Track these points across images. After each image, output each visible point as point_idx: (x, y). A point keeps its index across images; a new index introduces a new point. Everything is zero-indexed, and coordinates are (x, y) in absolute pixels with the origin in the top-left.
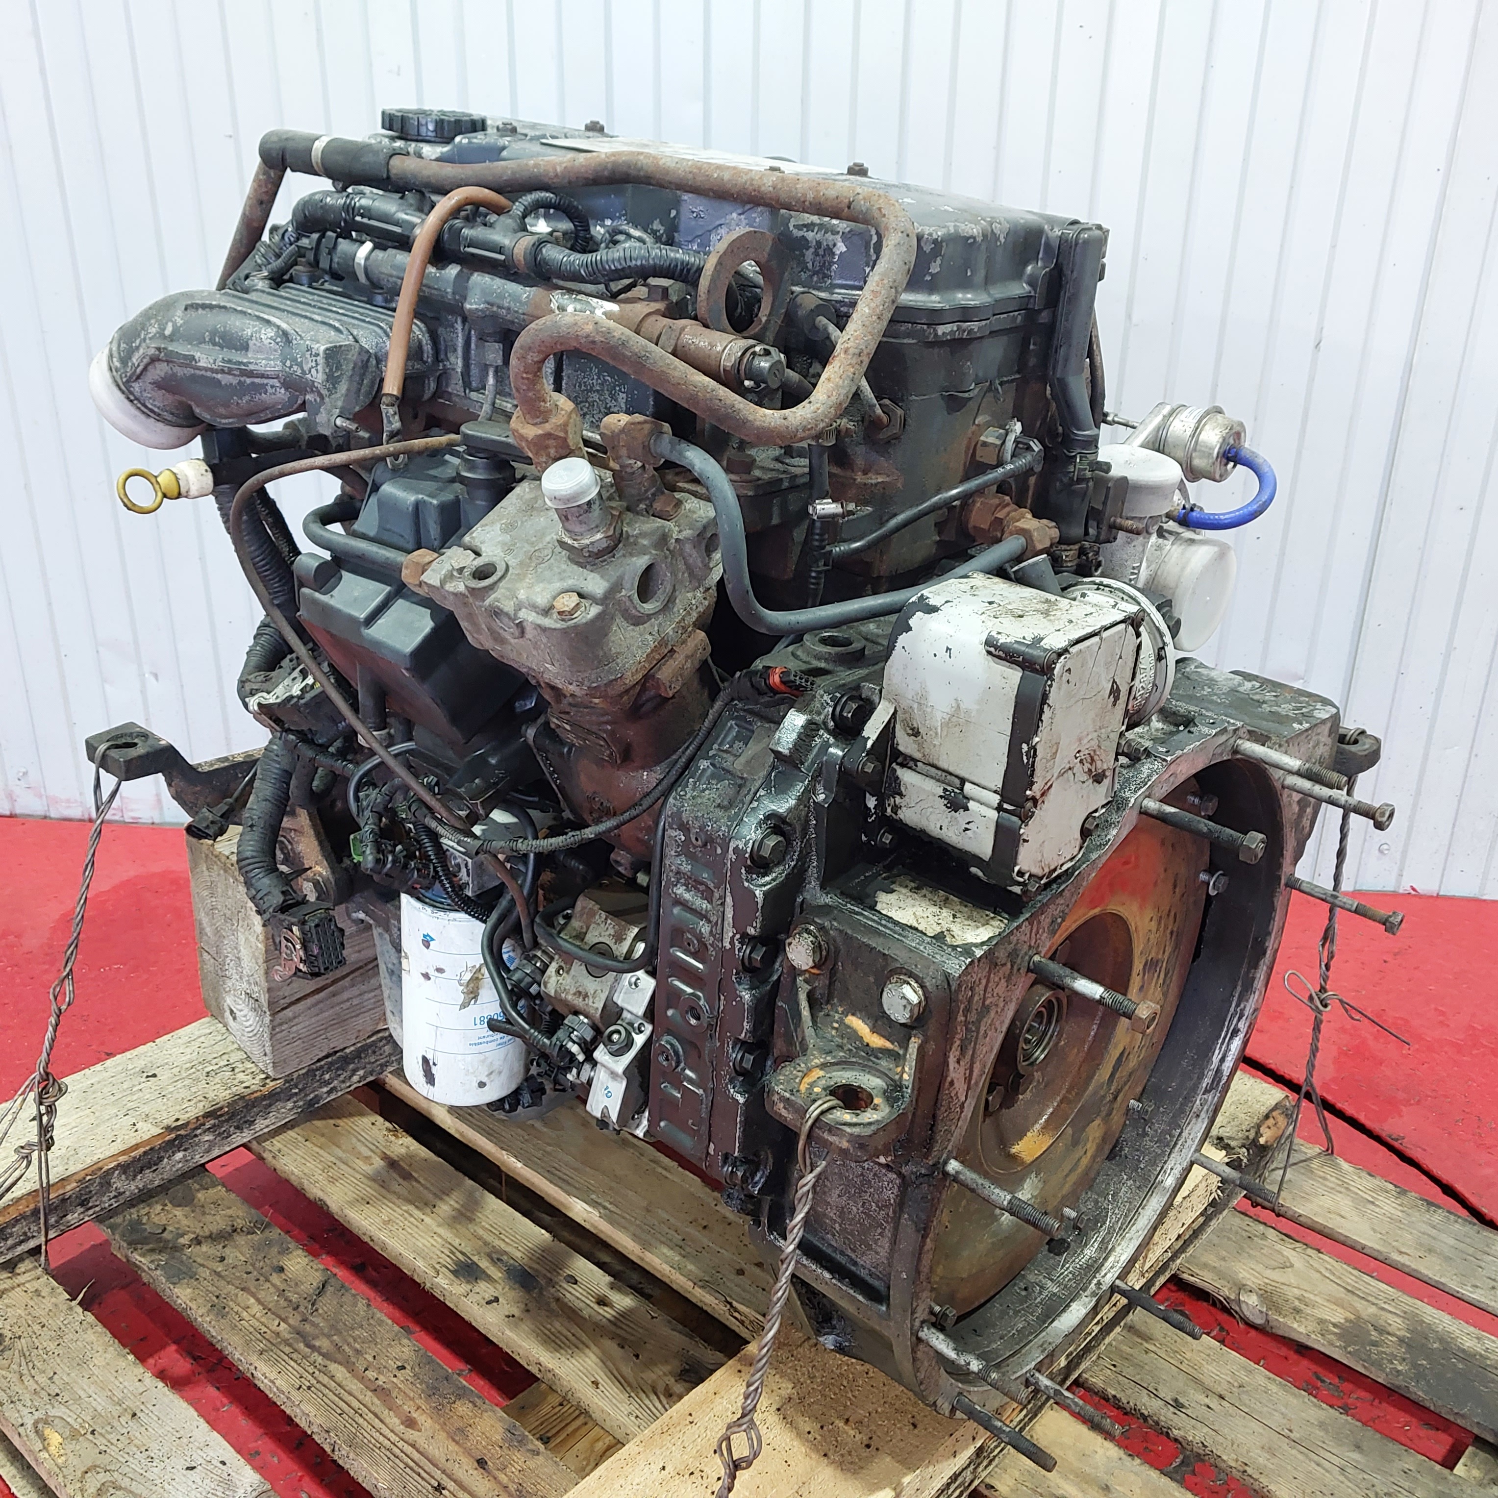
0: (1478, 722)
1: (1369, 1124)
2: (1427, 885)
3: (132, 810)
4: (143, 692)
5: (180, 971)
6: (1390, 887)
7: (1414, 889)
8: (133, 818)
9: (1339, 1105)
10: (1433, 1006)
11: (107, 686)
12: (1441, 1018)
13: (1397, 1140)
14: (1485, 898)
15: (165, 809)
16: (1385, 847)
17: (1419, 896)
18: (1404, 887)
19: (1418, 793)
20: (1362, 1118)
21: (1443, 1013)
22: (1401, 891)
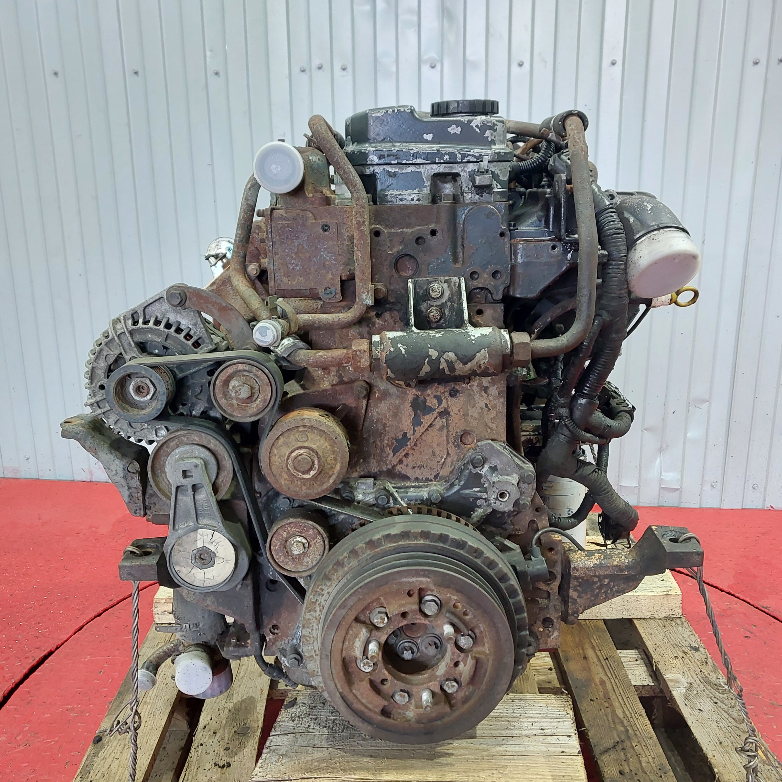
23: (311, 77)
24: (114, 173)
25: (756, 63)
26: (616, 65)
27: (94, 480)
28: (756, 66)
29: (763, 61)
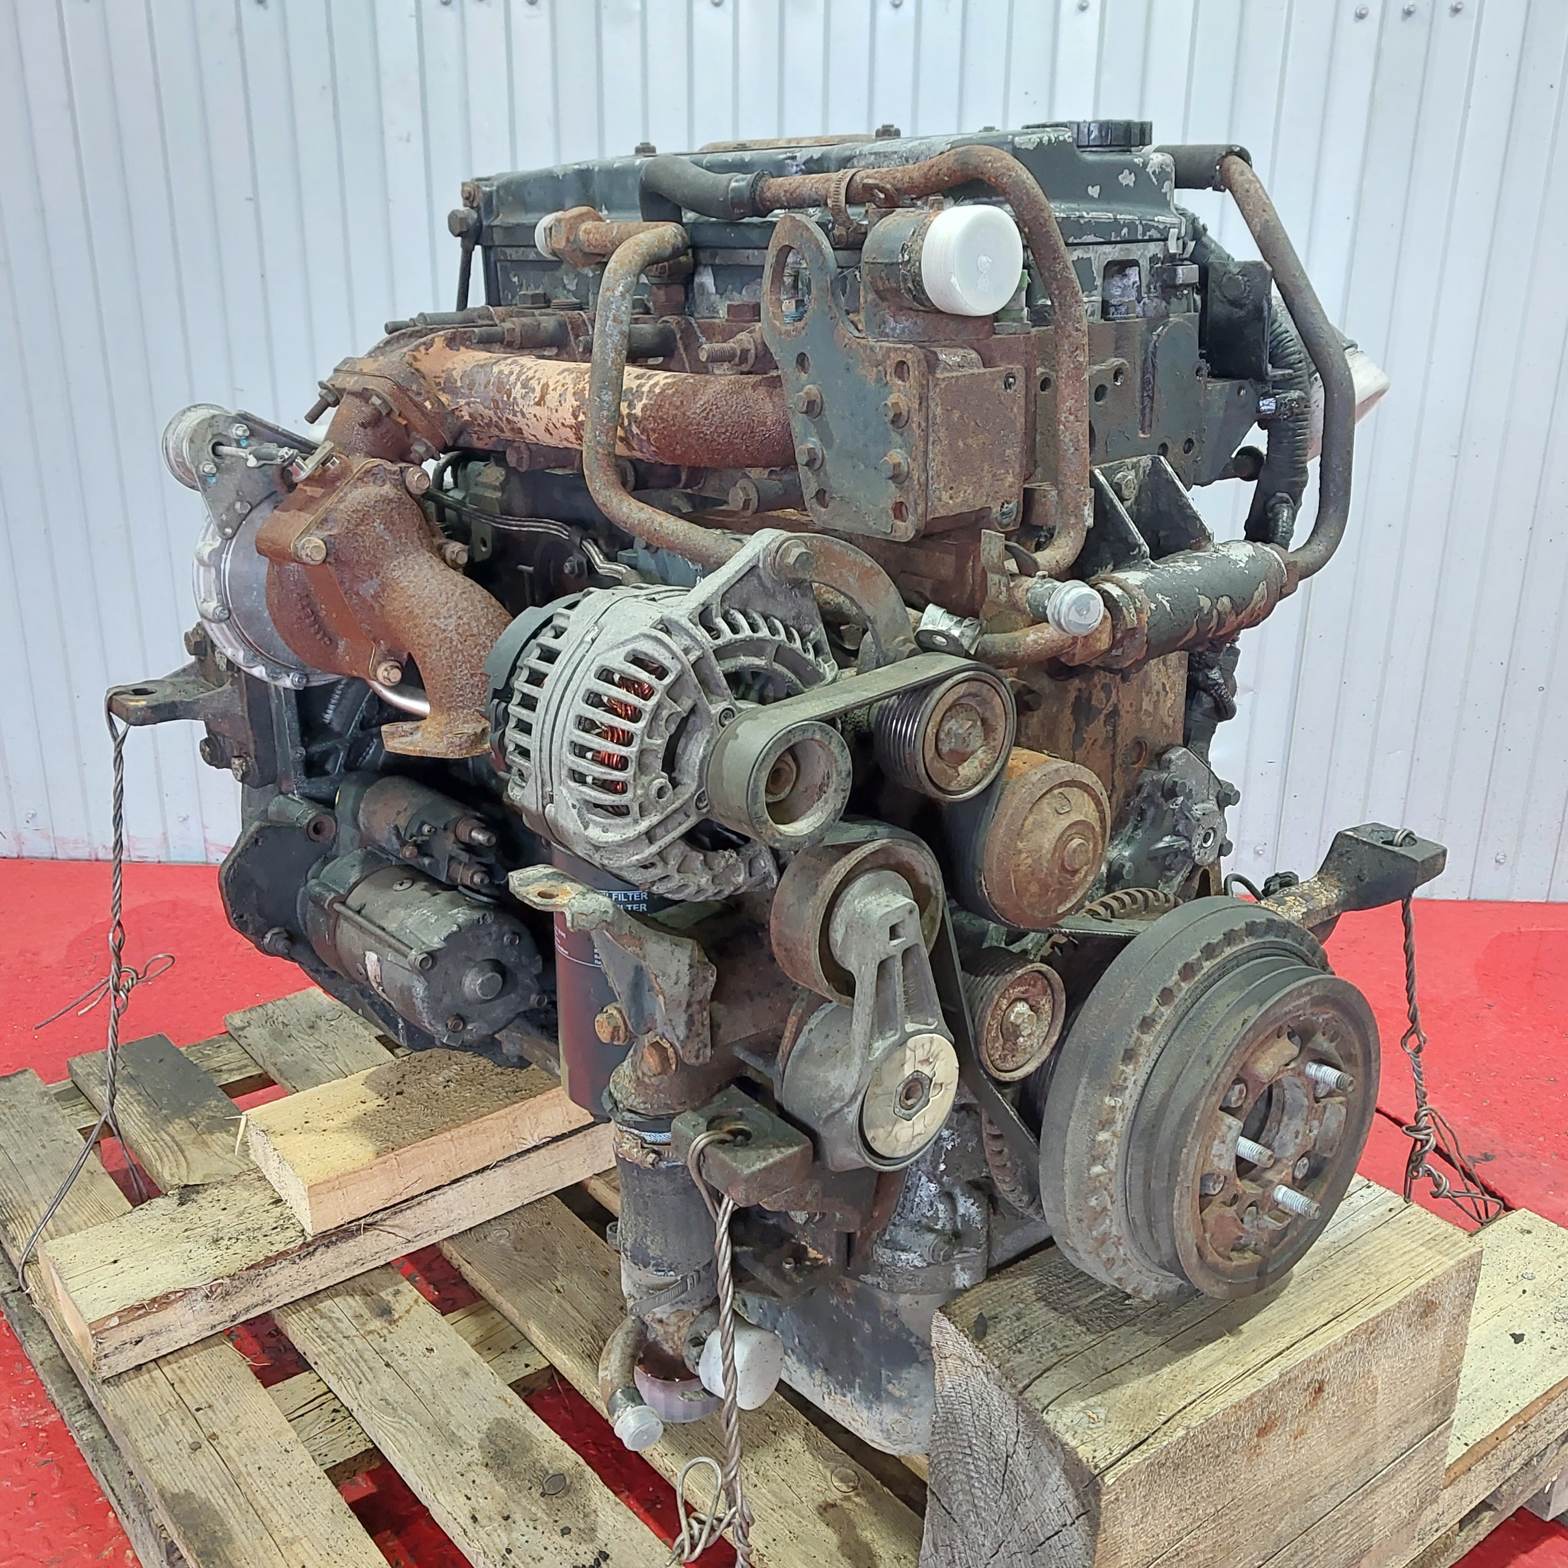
23: (463, 16)
24: (43, 210)
25: (1361, 16)
26: (1088, 10)
27: (25, 854)
28: (1362, 21)
29: (1375, 13)
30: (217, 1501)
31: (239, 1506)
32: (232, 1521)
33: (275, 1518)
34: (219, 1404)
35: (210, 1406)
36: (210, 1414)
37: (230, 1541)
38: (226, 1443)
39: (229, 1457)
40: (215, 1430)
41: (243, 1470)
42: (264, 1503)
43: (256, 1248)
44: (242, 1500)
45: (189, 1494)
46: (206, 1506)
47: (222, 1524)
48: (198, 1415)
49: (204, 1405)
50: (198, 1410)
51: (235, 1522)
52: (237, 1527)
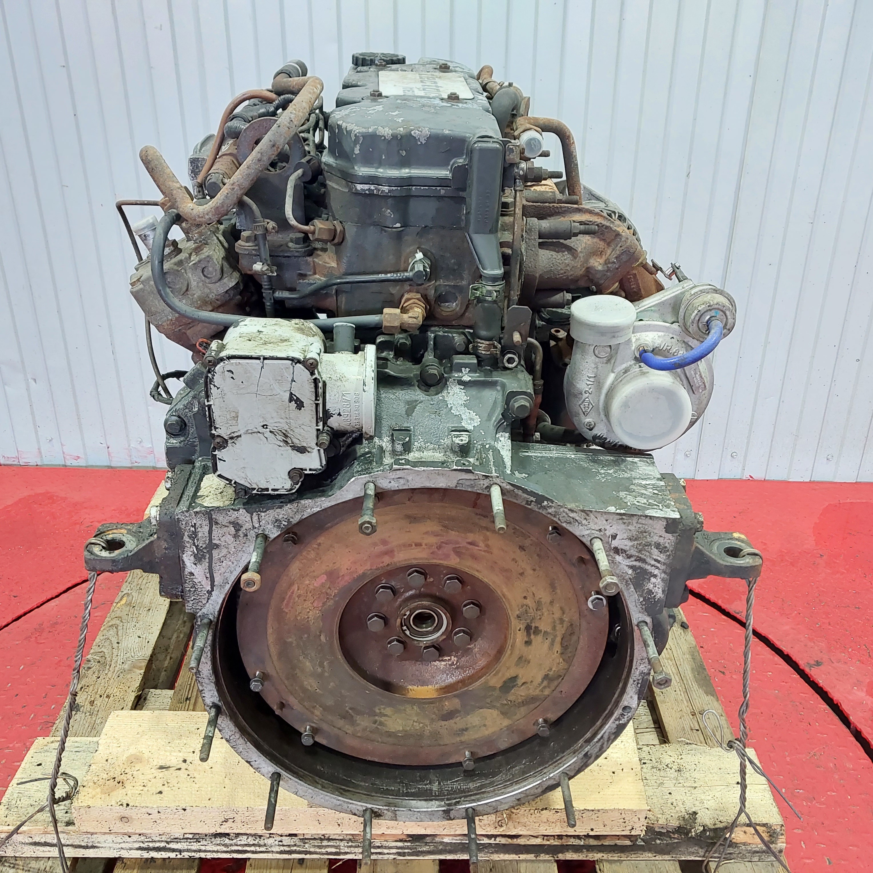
0: (783, 383)
1: (724, 606)
2: (758, 475)
3: (24, 458)
4: (28, 389)
5: (55, 548)
6: (738, 477)
7: (751, 477)
8: (25, 463)
9: (707, 596)
10: (760, 540)
11: (6, 387)
12: (764, 547)
13: (738, 613)
14: (790, 480)
15: (44, 456)
16: (735, 454)
17: (754, 481)
18: (745, 477)
19: (752, 423)
20: (720, 603)
21: (765, 544)
22: (744, 478)
30: (695, 686)
31: (687, 680)
32: (690, 676)
33: (673, 669)
34: (687, 728)
35: (692, 730)
36: (693, 727)
37: (692, 669)
38: (688, 709)
39: (687, 702)
40: (691, 717)
41: (682, 693)
42: (676, 677)
43: (658, 755)
44: (685, 682)
45: (707, 693)
46: (700, 686)
47: (695, 677)
48: (698, 728)
49: (695, 731)
50: (697, 730)
51: (689, 674)
52: (689, 673)
